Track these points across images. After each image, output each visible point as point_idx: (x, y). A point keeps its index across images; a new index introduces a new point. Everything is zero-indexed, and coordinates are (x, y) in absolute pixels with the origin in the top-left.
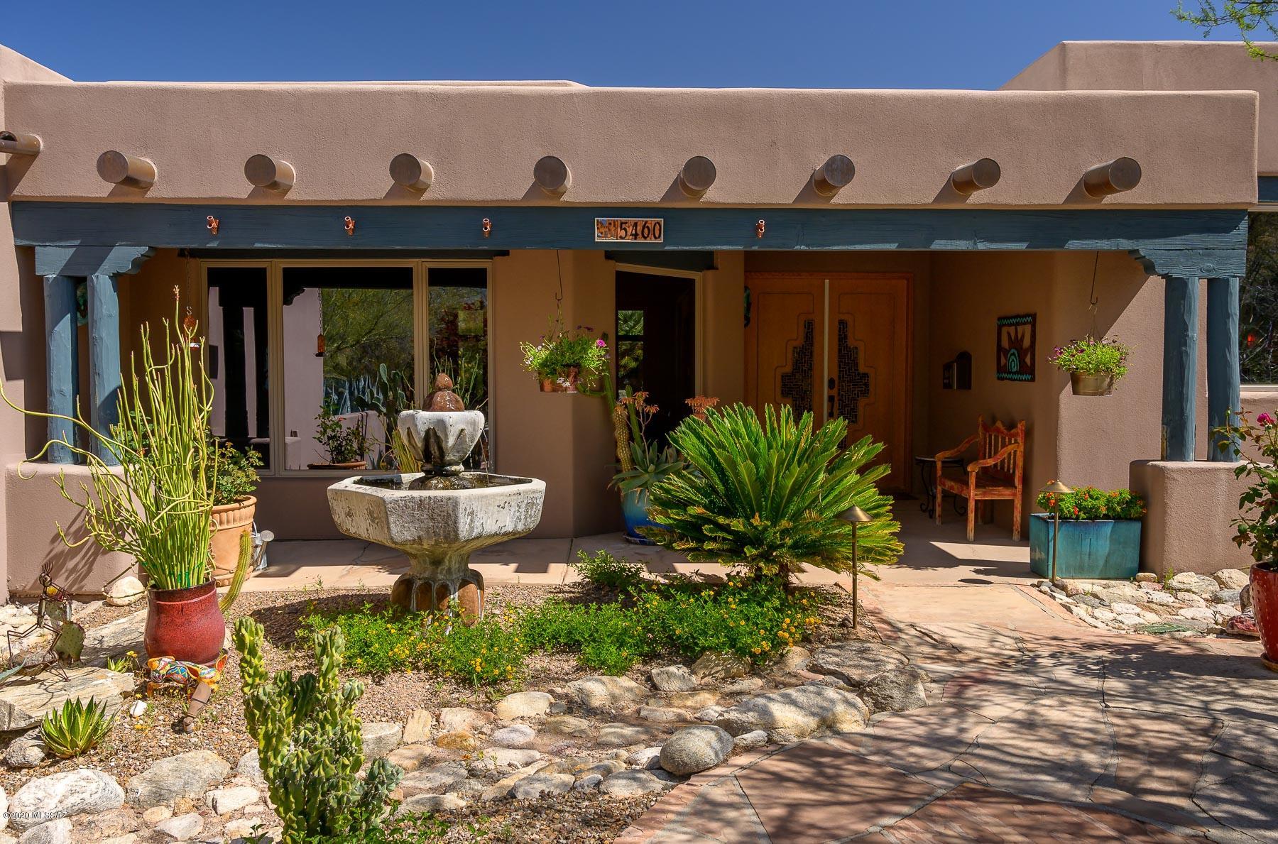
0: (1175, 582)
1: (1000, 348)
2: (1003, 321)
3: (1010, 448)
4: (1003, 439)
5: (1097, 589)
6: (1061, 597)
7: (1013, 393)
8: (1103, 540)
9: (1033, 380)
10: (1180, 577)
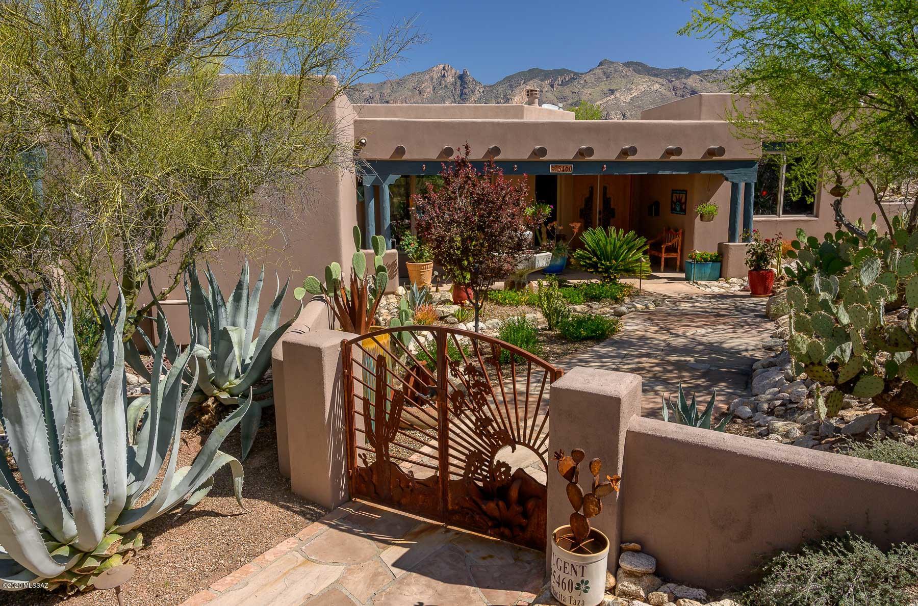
0: (730, 281)
1: (672, 201)
2: (674, 191)
3: (676, 239)
4: (674, 236)
5: (706, 283)
6: (696, 285)
7: (677, 218)
8: (708, 269)
9: (685, 214)
10: (731, 279)
